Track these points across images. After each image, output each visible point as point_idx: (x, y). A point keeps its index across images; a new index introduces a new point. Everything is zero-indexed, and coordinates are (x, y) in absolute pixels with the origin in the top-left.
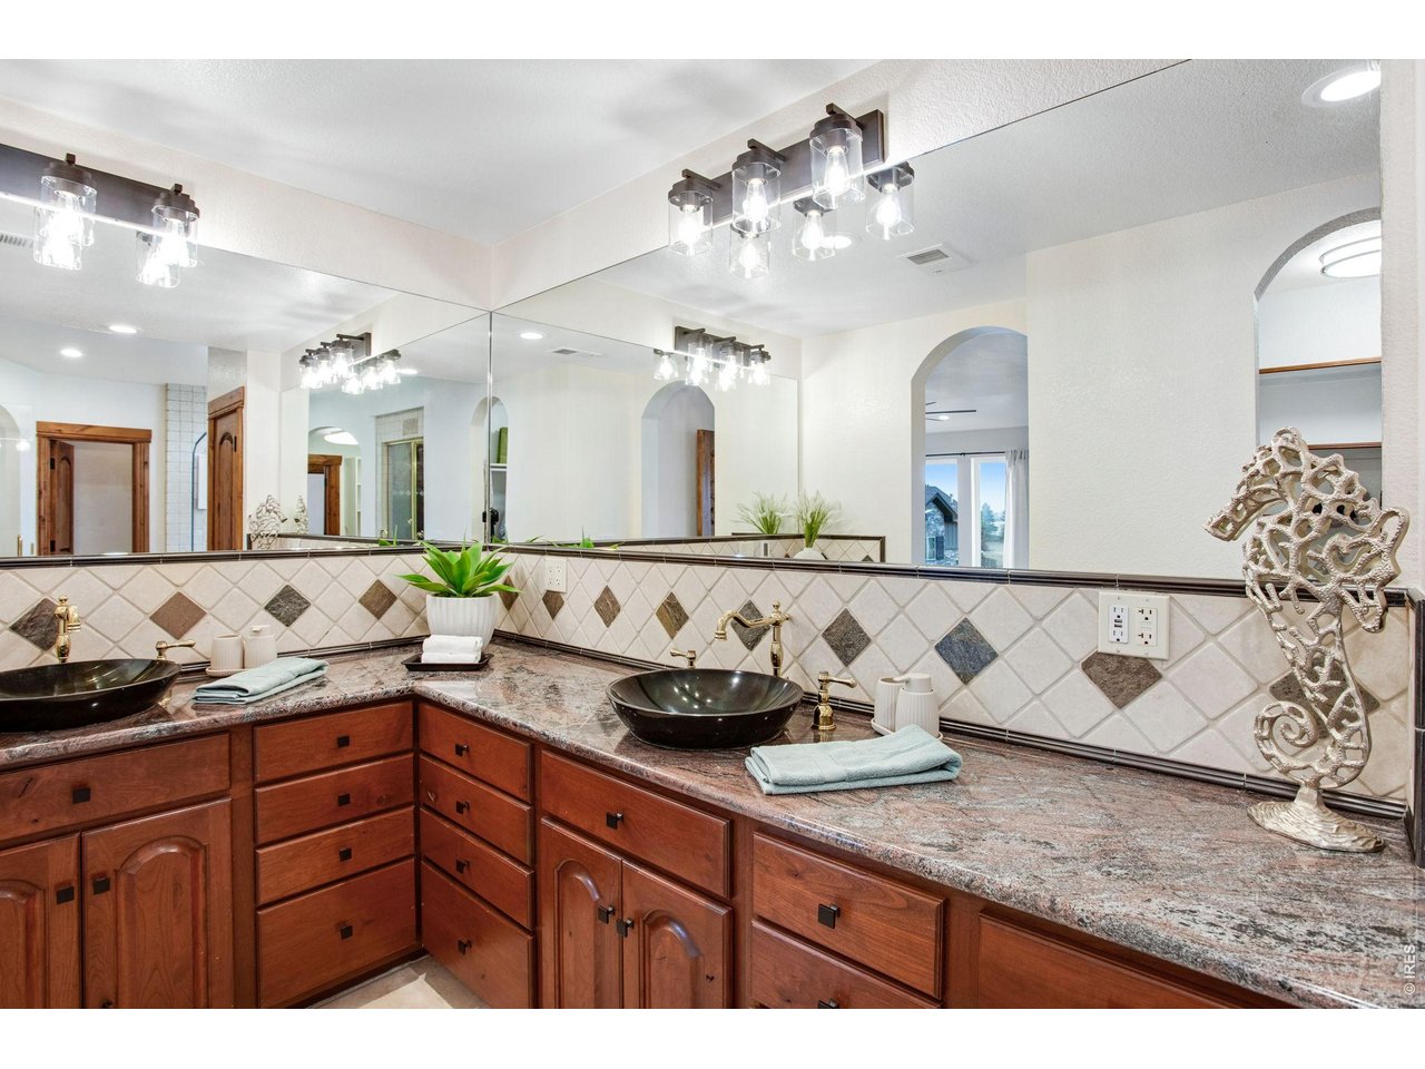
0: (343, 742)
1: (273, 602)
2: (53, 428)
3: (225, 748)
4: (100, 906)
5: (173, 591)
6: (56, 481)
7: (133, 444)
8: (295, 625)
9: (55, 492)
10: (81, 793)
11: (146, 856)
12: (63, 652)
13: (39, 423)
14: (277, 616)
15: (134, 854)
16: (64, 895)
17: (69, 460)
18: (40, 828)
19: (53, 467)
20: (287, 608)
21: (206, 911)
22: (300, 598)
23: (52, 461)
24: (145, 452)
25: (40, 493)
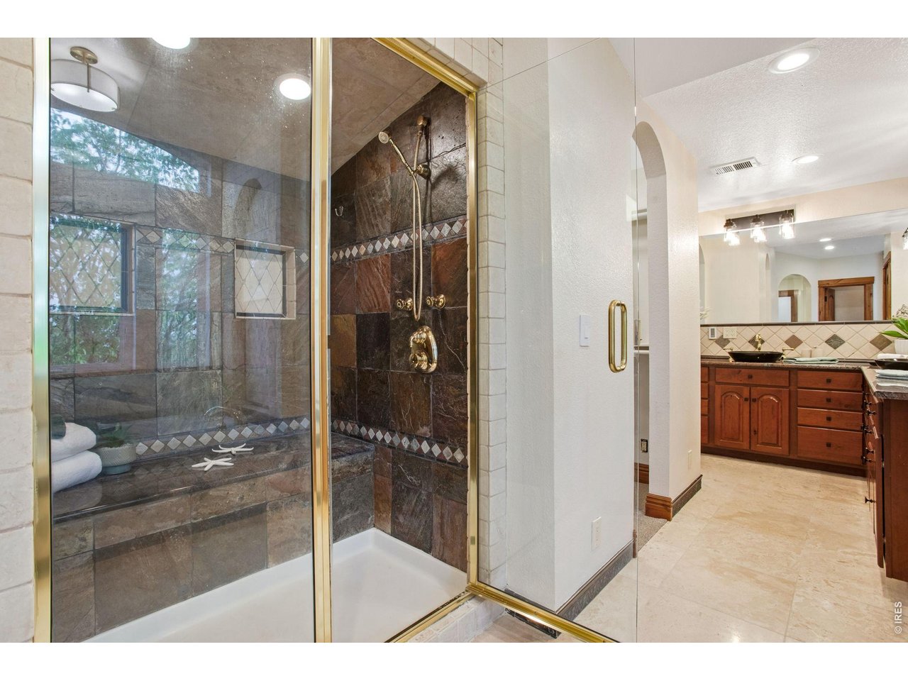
0: (829, 381)
1: (828, 340)
2: (825, 283)
3: (788, 374)
4: (754, 405)
5: (791, 334)
6: (827, 307)
7: (864, 285)
8: (838, 349)
9: (827, 312)
10: (750, 377)
11: (765, 397)
12: (759, 349)
13: (819, 281)
14: (830, 345)
15: (762, 396)
16: (746, 400)
17: (833, 297)
18: (742, 382)
19: (826, 300)
20: (835, 343)
21: (781, 419)
22: (840, 339)
23: (826, 298)
24: (871, 288)
25: (820, 313)
